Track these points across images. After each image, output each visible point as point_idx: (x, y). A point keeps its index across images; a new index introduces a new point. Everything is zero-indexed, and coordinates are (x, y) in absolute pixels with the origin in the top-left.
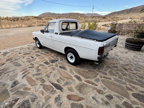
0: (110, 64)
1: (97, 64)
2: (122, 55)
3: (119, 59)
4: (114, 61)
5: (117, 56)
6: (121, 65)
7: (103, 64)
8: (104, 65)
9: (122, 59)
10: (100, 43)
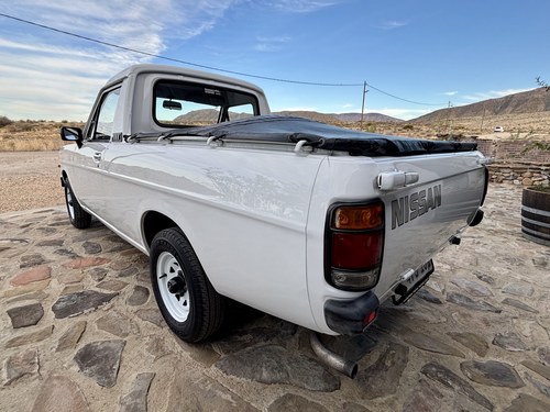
0: (452, 343)
1: (335, 361)
2: (519, 277)
3: (506, 302)
4: (477, 316)
5: (489, 280)
6: (534, 354)
7: (399, 339)
8: (405, 350)
9: (525, 308)
10: (345, 162)
